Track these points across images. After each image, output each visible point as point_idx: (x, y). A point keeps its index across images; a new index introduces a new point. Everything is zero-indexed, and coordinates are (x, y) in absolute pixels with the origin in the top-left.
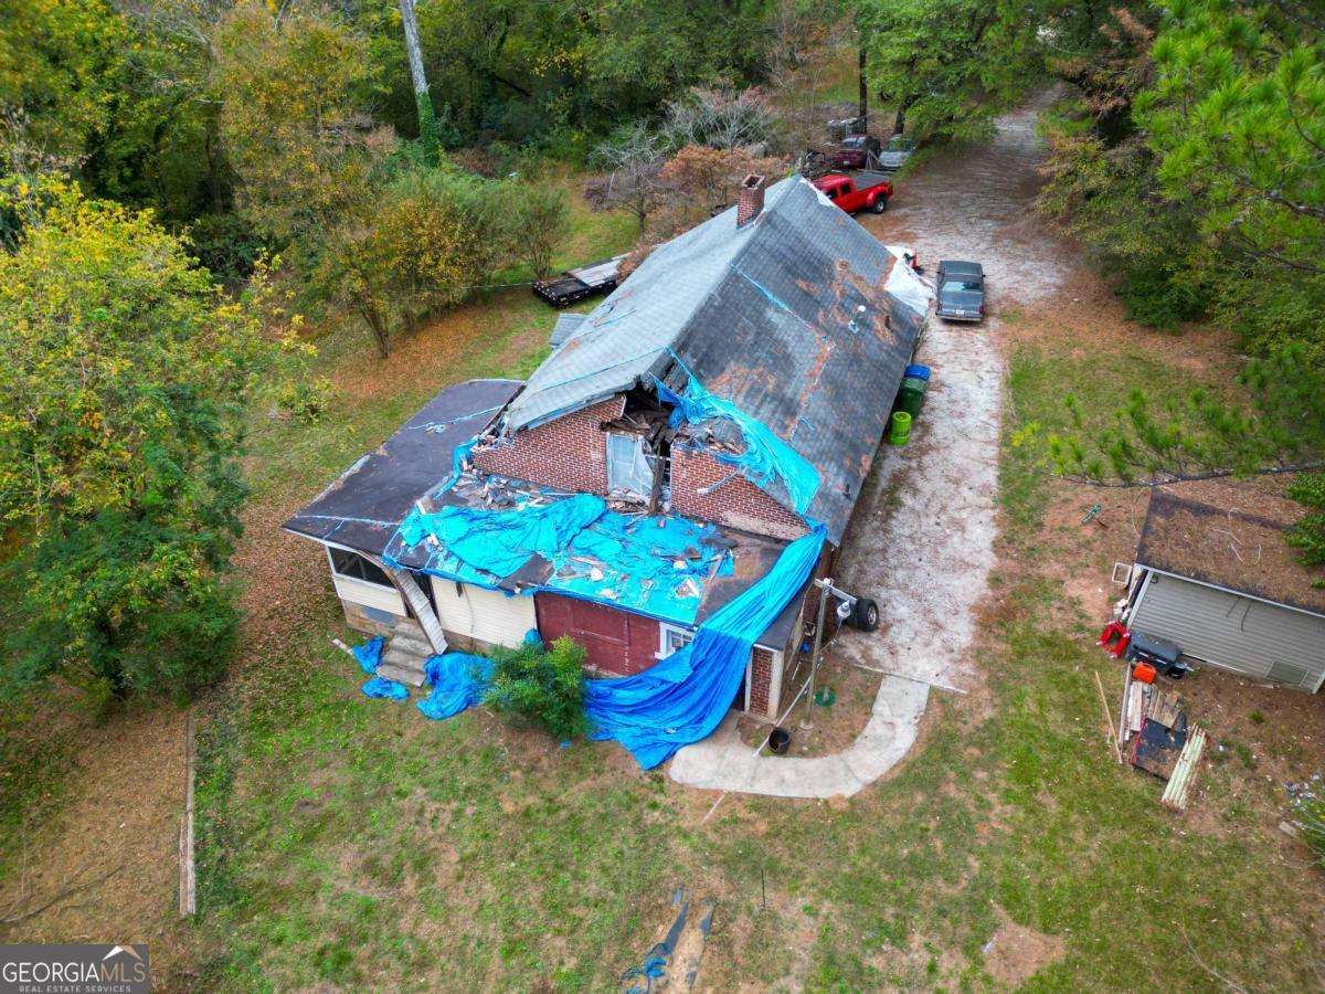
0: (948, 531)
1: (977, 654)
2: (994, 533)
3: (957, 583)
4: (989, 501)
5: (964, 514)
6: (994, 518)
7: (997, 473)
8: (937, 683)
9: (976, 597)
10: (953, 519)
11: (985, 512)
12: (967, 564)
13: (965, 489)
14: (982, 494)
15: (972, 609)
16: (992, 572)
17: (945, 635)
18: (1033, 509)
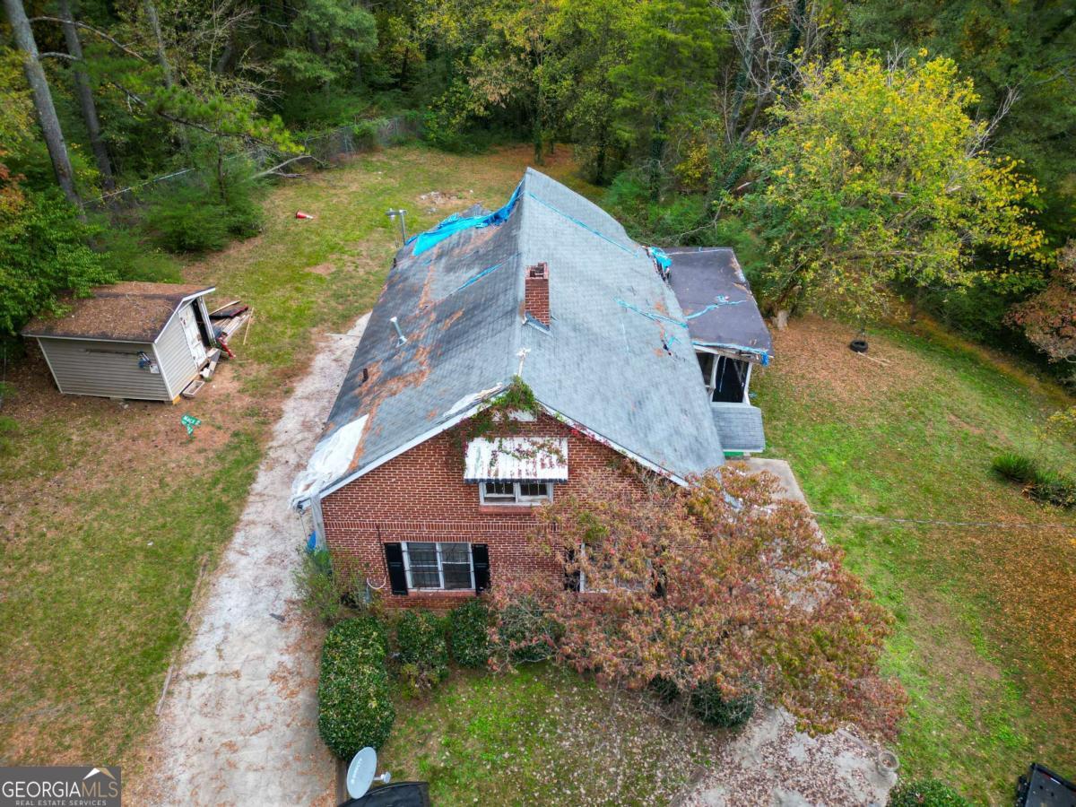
0: (317, 420)
1: (314, 350)
2: (278, 427)
3: (317, 385)
4: (272, 454)
5: (299, 437)
6: (272, 440)
7: (254, 485)
8: (341, 336)
9: (305, 380)
10: (309, 431)
11: (280, 443)
12: (307, 398)
13: (291, 462)
14: (276, 460)
15: (311, 373)
16: (289, 397)
17: (333, 357)
18: (235, 448)
